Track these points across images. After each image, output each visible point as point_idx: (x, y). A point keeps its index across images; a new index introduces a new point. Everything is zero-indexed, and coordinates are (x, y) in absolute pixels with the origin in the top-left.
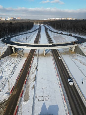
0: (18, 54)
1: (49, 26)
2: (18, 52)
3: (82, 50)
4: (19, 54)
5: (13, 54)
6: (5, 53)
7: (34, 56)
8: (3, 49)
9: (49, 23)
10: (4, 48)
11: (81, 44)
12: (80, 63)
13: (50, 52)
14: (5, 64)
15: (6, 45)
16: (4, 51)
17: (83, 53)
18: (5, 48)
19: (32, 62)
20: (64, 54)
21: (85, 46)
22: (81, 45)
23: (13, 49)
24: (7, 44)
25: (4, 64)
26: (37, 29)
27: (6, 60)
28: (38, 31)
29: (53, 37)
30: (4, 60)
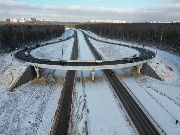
0: (45, 79)
1: (89, 32)
2: (45, 76)
3: (154, 69)
4: (47, 79)
5: (35, 80)
6: (21, 77)
7: (76, 82)
8: (18, 71)
9: (88, 28)
10: (20, 69)
11: (151, 60)
12: (157, 93)
13: (101, 74)
14: (22, 100)
15: (24, 64)
16: (21, 74)
17: (157, 75)
18: (22, 69)
19: (74, 94)
20: (126, 77)
21: (157, 64)
22: (151, 62)
23: (37, 70)
24: (26, 62)
25: (20, 100)
26: (71, 35)
27: (24, 92)
28: (74, 39)
29: (100, 49)
30: (19, 92)
